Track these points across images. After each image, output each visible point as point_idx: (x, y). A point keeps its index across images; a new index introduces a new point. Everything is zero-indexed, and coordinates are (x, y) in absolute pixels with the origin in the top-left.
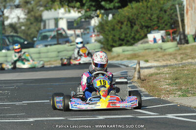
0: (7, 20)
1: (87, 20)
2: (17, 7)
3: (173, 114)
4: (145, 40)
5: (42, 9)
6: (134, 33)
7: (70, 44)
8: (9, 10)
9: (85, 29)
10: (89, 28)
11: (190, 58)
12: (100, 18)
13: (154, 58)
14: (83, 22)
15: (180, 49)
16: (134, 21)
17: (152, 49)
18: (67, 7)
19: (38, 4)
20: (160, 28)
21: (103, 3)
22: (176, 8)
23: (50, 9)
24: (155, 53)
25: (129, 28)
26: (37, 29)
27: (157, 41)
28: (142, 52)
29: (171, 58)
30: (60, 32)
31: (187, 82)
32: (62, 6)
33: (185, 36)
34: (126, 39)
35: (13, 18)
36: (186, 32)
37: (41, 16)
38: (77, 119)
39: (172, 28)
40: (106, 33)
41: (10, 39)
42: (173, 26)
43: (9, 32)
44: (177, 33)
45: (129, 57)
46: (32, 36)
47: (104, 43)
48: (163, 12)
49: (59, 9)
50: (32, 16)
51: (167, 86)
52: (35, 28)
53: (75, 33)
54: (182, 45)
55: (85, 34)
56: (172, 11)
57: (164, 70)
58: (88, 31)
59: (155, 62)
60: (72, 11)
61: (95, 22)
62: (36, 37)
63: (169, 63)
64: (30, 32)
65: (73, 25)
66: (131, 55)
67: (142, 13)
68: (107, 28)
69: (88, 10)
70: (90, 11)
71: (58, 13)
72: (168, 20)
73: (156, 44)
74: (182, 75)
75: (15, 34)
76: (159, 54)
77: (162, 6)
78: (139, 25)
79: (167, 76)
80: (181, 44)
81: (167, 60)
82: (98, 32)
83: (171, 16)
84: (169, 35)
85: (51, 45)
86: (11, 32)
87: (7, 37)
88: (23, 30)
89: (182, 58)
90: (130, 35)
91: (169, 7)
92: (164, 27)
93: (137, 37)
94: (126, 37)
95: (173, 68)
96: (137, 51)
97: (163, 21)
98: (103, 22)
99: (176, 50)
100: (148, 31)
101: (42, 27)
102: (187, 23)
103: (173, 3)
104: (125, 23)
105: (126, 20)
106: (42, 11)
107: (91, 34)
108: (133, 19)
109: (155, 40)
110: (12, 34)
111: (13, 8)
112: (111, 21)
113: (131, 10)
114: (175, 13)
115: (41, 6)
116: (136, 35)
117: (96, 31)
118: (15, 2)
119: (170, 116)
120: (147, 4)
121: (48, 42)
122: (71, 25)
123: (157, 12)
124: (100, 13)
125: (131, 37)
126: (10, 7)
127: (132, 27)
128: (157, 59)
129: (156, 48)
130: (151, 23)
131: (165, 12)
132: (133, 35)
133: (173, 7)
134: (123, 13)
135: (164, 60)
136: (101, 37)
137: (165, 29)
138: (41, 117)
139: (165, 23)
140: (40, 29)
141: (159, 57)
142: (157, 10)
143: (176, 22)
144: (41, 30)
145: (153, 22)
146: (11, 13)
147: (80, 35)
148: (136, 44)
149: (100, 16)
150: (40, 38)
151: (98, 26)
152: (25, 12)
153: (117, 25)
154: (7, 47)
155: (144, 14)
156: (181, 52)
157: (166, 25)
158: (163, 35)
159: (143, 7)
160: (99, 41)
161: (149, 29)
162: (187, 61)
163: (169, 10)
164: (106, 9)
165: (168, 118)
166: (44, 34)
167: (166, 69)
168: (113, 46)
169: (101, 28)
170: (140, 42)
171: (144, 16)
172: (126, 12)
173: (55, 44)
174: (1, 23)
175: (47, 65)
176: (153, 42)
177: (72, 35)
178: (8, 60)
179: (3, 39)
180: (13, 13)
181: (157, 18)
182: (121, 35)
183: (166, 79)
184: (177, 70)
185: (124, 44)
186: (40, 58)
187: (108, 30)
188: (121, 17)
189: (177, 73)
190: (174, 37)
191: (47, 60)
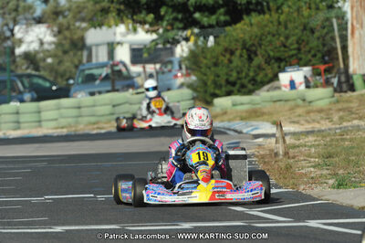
0: (19, 46)
1: (168, 46)
2: (39, 21)
3: (319, 219)
4: (275, 84)
5: (84, 25)
6: (255, 71)
7: (135, 91)
8: (24, 27)
9: (165, 64)
10: (171, 62)
11: (356, 119)
12: (191, 43)
13: (289, 118)
14: (161, 49)
15: (338, 102)
16: (254, 48)
17: (286, 101)
18: (130, 21)
19: (78, 16)
20: (302, 62)
21: (197, 15)
22: (332, 25)
23: (100, 25)
24: (292, 109)
25: (246, 61)
26: (76, 62)
27: (297, 85)
28: (268, 107)
29: (322, 118)
30: (117, 68)
31: (349, 161)
32: (122, 22)
33: (349, 77)
34: (239, 82)
35: (32, 42)
36: (351, 70)
37: (82, 39)
38: (143, 228)
39: (325, 63)
40: (203, 70)
41: (26, 81)
42: (327, 58)
43: (24, 69)
44: (335, 70)
45: (244, 115)
46: (68, 75)
47: (199, 89)
48: (308, 33)
49: (117, 25)
50: (66, 38)
51: (312, 169)
52: (72, 62)
53: (144, 68)
54: (343, 94)
55: (163, 73)
56: (325, 30)
57: (306, 140)
58: (169, 67)
59: (292, 125)
60: (140, 29)
61: (183, 50)
62: (73, 79)
63: (317, 126)
64: (62, 68)
65: (141, 56)
66: (247, 111)
67: (269, 33)
68: (205, 61)
69: (169, 28)
70: (173, 29)
71: (115, 34)
72: (318, 46)
73: (294, 91)
74: (339, 150)
75: (34, 72)
76: (299, 111)
77: (306, 21)
78: (263, 56)
79: (313, 150)
80: (341, 91)
81: (314, 121)
82: (187, 68)
83: (324, 40)
84: (319, 74)
85: (100, 93)
86: (27, 68)
87: (20, 77)
88: (50, 64)
89: (341, 118)
90: (247, 75)
91: (319, 23)
92: (310, 61)
93: (259, 78)
94: (239, 79)
95: (324, 137)
96: (258, 104)
97: (307, 49)
99: (330, 103)
100: (279, 67)
101: (85, 60)
102: (353, 52)
103: (328, 16)
104: (238, 53)
105: (240, 47)
106: (86, 29)
107: (174, 72)
108: (253, 45)
109: (292, 85)
110: (29, 71)
111: (31, 25)
112: (211, 47)
113: (249, 29)
114: (330, 35)
115: (83, 20)
116: (257, 75)
117: (183, 67)
118: (34, 12)
119: (313, 223)
120: (279, 17)
121: (95, 86)
122: (138, 55)
123: (297, 31)
124: (192, 33)
125: (249, 78)
126: (24, 22)
127: (250, 59)
128: (296, 119)
129: (294, 100)
131: (312, 31)
132: (251, 74)
133: (327, 23)
134: (234, 34)
135: (308, 122)
136: (194, 78)
137: (311, 63)
139: (313, 52)
140: (80, 62)
141: (300, 116)
142: (297, 28)
143: (332, 51)
144: (84, 65)
145: (291, 50)
146: (27, 32)
147: (155, 74)
148: (257, 92)
149: (192, 38)
150: (80, 80)
151: (187, 59)
152: (53, 31)
153: (224, 56)
154: (20, 96)
155: (274, 36)
156: (340, 106)
157: (314, 56)
158: (308, 76)
159: (272, 22)
160: (190, 86)
161: (283, 63)
162: (350, 124)
163: (318, 28)
166: (87, 72)
167: (311, 138)
168: (216, 96)
169: (194, 61)
170: (266, 87)
171: (274, 39)
172: (239, 31)
173: (108, 92)
174: (8, 50)
175: (94, 129)
176: (289, 87)
177: (139, 75)
178: (21, 120)
179: (12, 81)
180: (31, 33)
181: (297, 43)
182: (231, 76)
183: (309, 156)
184: (332, 140)
185: (236, 92)
186: (80, 116)
187: (206, 65)
188: (230, 42)
189: (331, 145)
190: (328, 79)
191: (93, 119)
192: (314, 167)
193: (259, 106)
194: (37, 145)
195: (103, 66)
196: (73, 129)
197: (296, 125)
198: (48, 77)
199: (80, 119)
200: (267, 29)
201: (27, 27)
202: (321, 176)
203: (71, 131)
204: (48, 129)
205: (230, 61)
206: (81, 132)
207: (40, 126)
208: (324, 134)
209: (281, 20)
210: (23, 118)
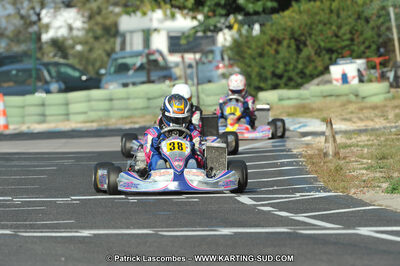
0: (47, 32)
1: (209, 34)
2: (69, 6)
4: (326, 77)
5: (117, 10)
6: (304, 63)
7: (172, 83)
8: (52, 11)
9: (205, 53)
10: (212, 52)
12: (234, 31)
13: (341, 115)
14: (201, 38)
15: (394, 98)
16: (303, 38)
17: (338, 96)
18: (168, 6)
20: (355, 54)
21: (242, 1)
22: (388, 14)
23: (134, 12)
24: (343, 105)
25: (294, 52)
27: (349, 79)
28: (317, 103)
29: (376, 116)
30: (152, 58)
32: (160, 7)
34: (286, 74)
35: (60, 27)
37: (116, 25)
39: (380, 56)
40: (247, 61)
41: (53, 70)
42: (382, 50)
43: (50, 56)
44: (391, 64)
45: (291, 110)
46: (98, 64)
48: (362, 22)
49: (153, 11)
50: (97, 24)
51: (364, 172)
52: (105, 51)
53: (183, 57)
55: (204, 63)
56: (381, 20)
57: (359, 139)
58: (210, 57)
59: (344, 123)
60: (179, 16)
61: (225, 39)
62: (106, 68)
63: (370, 124)
64: (94, 55)
66: (294, 107)
67: (320, 21)
68: (249, 51)
69: (210, 14)
70: (215, 15)
71: (151, 20)
72: (373, 37)
73: (346, 86)
74: (394, 150)
75: (62, 61)
76: (352, 107)
77: (360, 9)
78: (313, 47)
79: (366, 150)
80: (397, 86)
81: (367, 118)
82: (230, 59)
83: (379, 30)
84: (374, 67)
85: (134, 84)
86: (55, 56)
87: (46, 65)
88: (80, 53)
89: (397, 116)
90: (295, 67)
91: (375, 11)
92: (364, 52)
93: (307, 71)
94: (286, 71)
95: (379, 136)
96: (308, 99)
97: (361, 39)
98: (240, 40)
99: (386, 99)
100: (331, 59)
101: (118, 47)
103: (384, 4)
104: (285, 43)
105: (287, 37)
106: (119, 15)
107: (215, 64)
108: (303, 34)
109: (345, 78)
110: (57, 59)
111: (60, 8)
112: (257, 36)
113: (297, 17)
114: (387, 24)
115: (116, 4)
116: (306, 67)
117: (226, 57)
119: (364, 231)
120: (331, 5)
121: (128, 77)
122: (176, 44)
123: (350, 20)
124: (236, 21)
125: (297, 71)
126: (52, 5)
127: (299, 50)
128: (348, 117)
129: (346, 95)
130: (337, 42)
131: (367, 21)
132: (300, 66)
133: (383, 12)
134: (282, 22)
135: (361, 119)
136: (236, 69)
137: (365, 55)
138: (105, 228)
139: (367, 44)
140: (113, 50)
141: (352, 112)
142: (350, 17)
144: (117, 53)
145: (343, 41)
146: (55, 17)
147: (194, 64)
148: (306, 86)
149: (236, 26)
150: (112, 69)
151: (230, 48)
152: (83, 16)
153: (270, 46)
154: (46, 87)
155: (325, 24)
156: (396, 102)
157: (369, 47)
158: (362, 69)
159: (323, 10)
161: (334, 54)
163: (374, 18)
164: (247, 14)
165: (361, 235)
166: (120, 61)
167: (364, 138)
168: (261, 89)
169: (238, 53)
170: (316, 81)
171: (325, 28)
172: (287, 19)
173: (143, 83)
174: (34, 36)
175: (126, 124)
176: (340, 81)
177: (177, 65)
178: (47, 113)
179: (38, 70)
180: (59, 17)
181: (351, 32)
182: (277, 67)
183: (362, 157)
184: (387, 140)
185: (282, 85)
186: (111, 109)
187: (251, 55)
188: (278, 31)
189: (385, 146)
190: (383, 72)
191: (125, 113)
192: (366, 169)
193: (308, 101)
194: (64, 141)
195: (137, 54)
196: (104, 123)
197: (348, 123)
198: (78, 66)
199: (112, 113)
200: (318, 17)
201: (55, 12)
202: (374, 179)
203: (102, 125)
204: (77, 122)
205: (277, 52)
206: (113, 127)
207: (68, 120)
208: (378, 132)
209: (333, 7)
210: (49, 111)
